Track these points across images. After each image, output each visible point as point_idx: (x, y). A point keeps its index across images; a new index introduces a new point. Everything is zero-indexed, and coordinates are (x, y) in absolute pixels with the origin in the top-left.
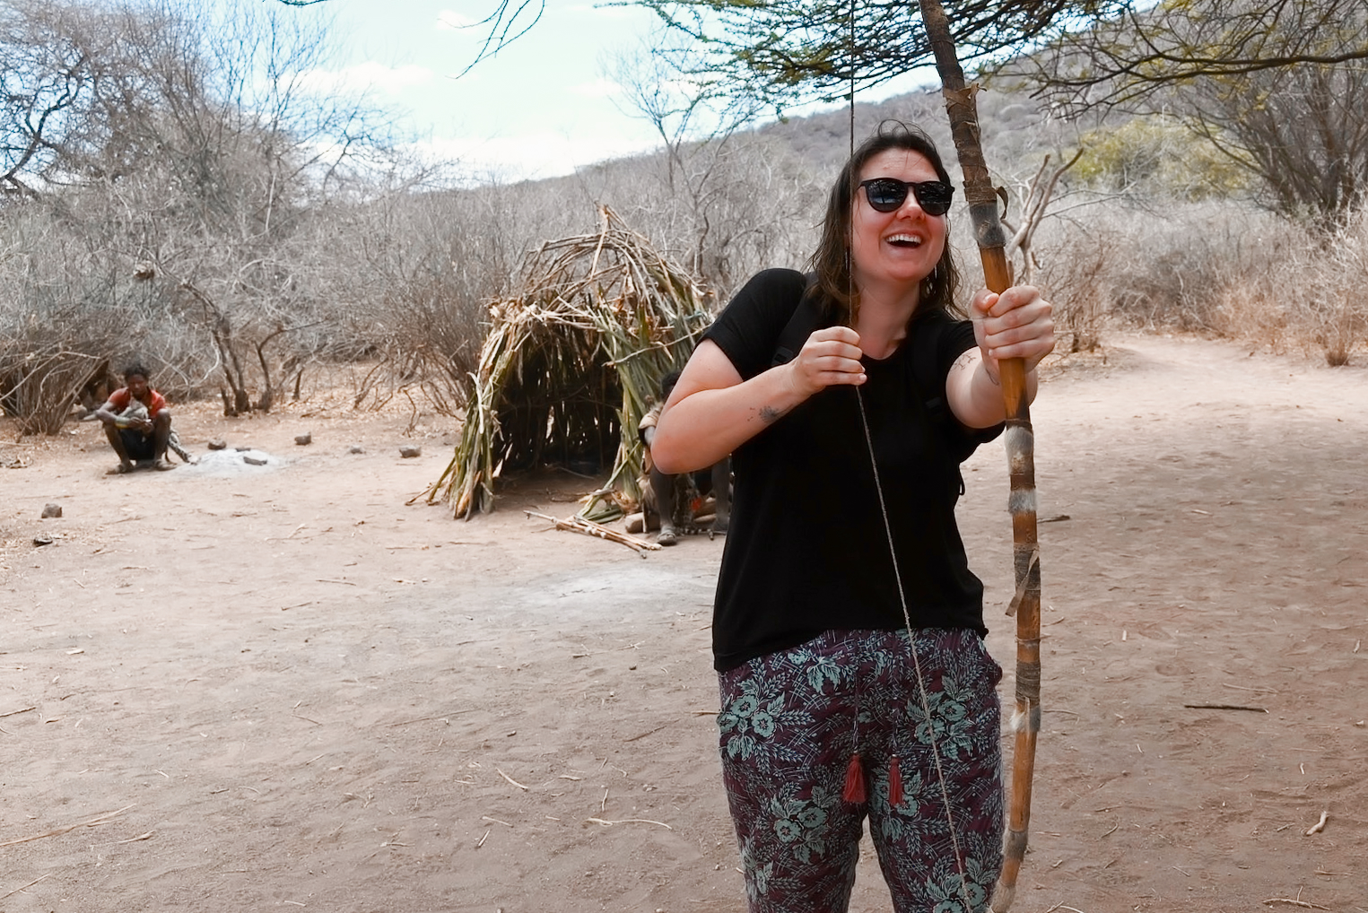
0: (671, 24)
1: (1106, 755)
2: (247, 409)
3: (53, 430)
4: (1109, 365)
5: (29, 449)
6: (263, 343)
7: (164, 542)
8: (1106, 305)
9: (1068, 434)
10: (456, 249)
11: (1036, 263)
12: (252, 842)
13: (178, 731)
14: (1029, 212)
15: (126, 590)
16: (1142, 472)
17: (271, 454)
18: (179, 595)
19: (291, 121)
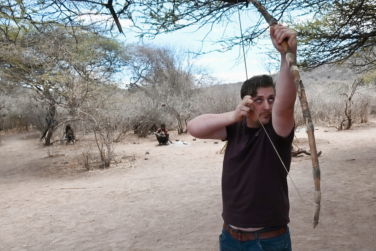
0: (272, 58)
1: (355, 206)
2: (183, 133)
3: (145, 137)
4: (369, 126)
5: (141, 140)
6: (186, 119)
7: (169, 159)
8: (369, 112)
9: (358, 141)
10: (226, 100)
11: (352, 103)
12: (192, 214)
13: (176, 195)
14: (351, 92)
15: (163, 169)
16: (373, 150)
17: (188, 142)
18: (173, 170)
19: (191, 72)
